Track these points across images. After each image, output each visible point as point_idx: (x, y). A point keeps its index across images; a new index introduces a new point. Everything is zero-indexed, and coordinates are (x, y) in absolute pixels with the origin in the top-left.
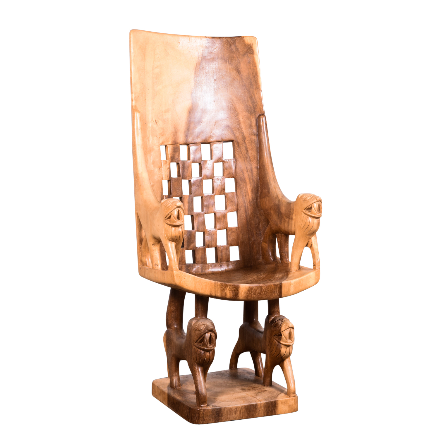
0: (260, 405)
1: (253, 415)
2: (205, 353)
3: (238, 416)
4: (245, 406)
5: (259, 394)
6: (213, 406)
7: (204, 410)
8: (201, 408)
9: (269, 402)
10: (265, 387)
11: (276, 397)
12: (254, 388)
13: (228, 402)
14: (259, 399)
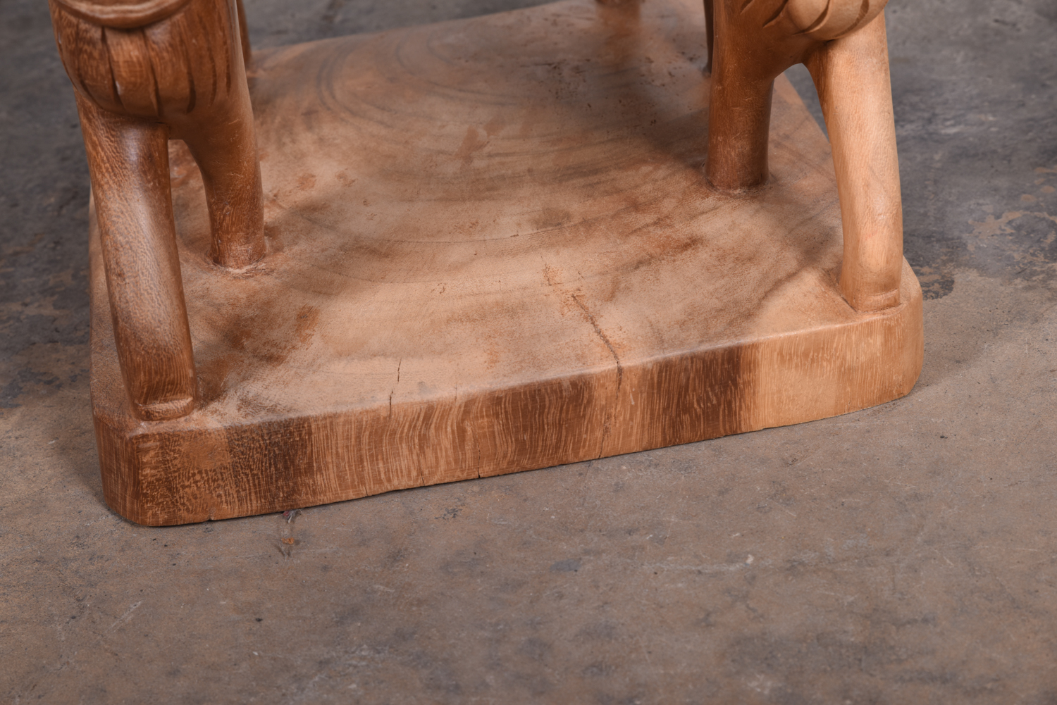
0: (611, 387)
1: (557, 448)
2: (104, 39)
3: (442, 462)
4: (495, 401)
5: (635, 278)
6: (245, 403)
7: (167, 441)
8: (143, 428)
9: (682, 358)
10: (711, 201)
11: (749, 315)
12: (636, 206)
13: (376, 362)
14: (614, 336)
